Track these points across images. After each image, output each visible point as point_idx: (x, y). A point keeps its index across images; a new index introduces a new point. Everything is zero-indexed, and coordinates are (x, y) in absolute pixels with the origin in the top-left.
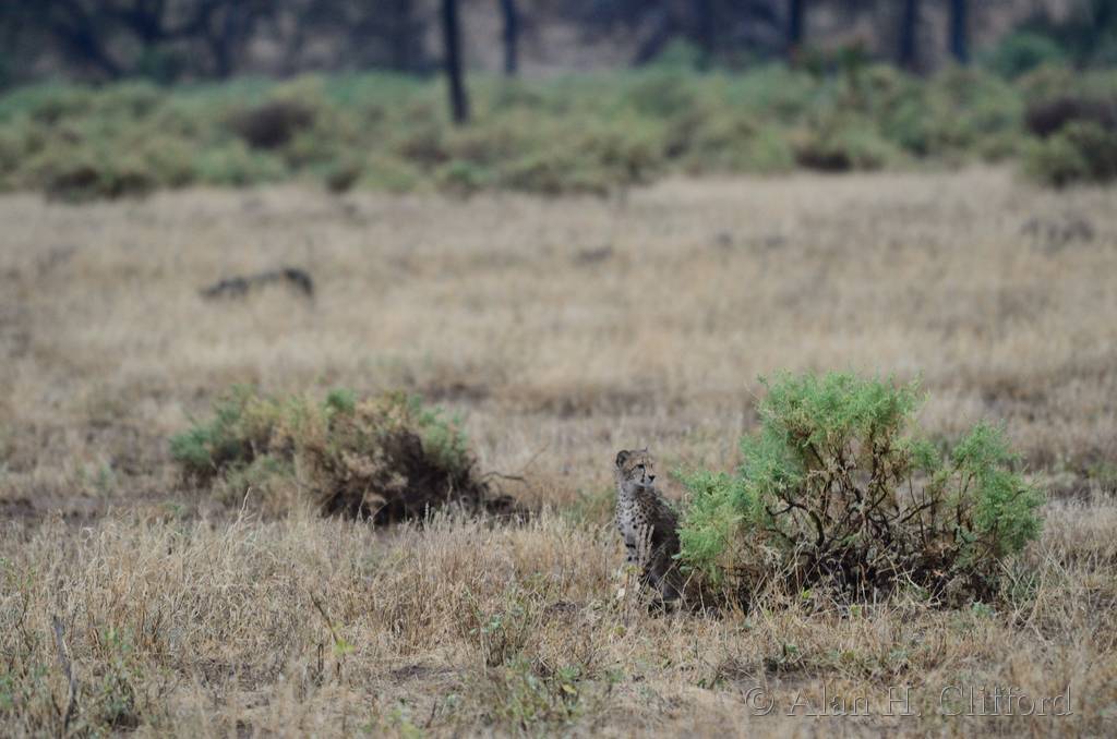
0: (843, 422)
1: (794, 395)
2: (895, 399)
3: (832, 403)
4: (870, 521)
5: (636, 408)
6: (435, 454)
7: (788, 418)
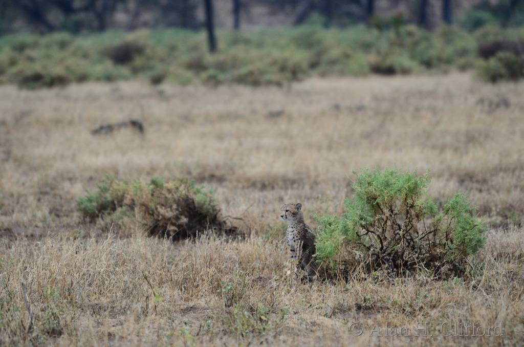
0: (392, 193)
1: (369, 180)
2: (417, 182)
3: (387, 184)
4: (405, 239)
5: (295, 186)
6: (201, 207)
7: (367, 190)
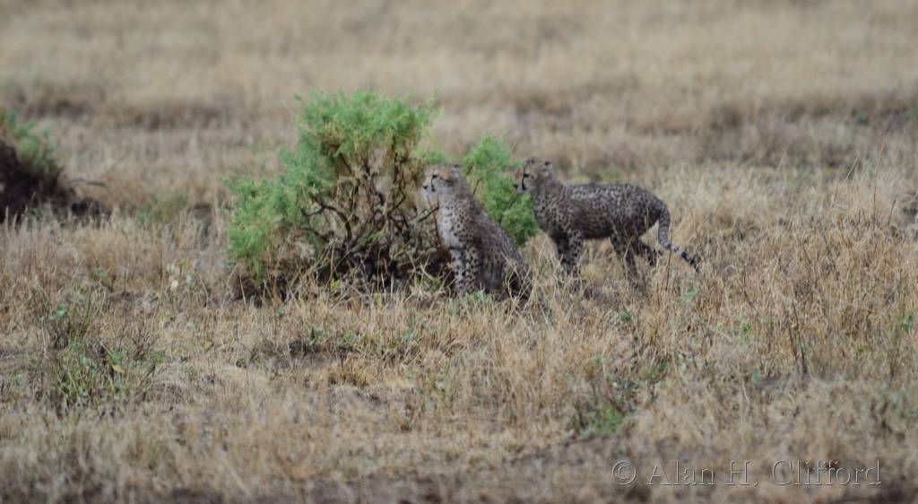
0: (368, 135)
1: (325, 111)
2: (414, 115)
3: (359, 119)
4: (392, 222)
6: (29, 163)
7: (321, 131)
